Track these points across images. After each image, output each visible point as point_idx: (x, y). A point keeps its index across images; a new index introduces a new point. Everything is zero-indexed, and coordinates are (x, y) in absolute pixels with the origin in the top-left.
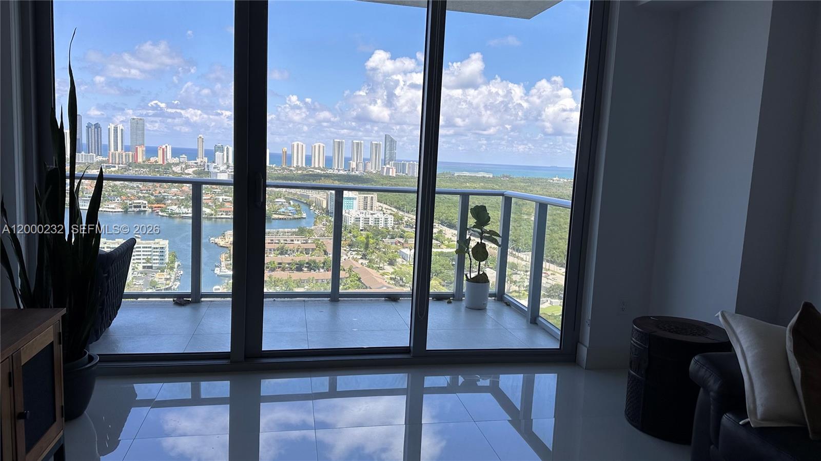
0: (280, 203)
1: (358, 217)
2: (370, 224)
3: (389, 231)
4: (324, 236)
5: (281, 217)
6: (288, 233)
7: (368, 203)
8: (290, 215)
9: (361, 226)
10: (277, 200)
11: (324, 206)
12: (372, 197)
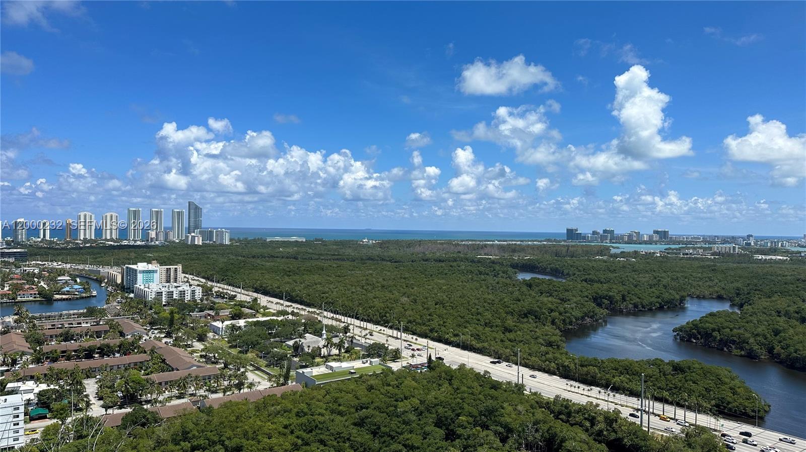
0: (64, 281)
1: (160, 291)
2: (174, 297)
3: (198, 304)
4: (119, 315)
5: (64, 297)
6: (74, 315)
7: (171, 275)
8: (76, 295)
9: (164, 299)
10: (59, 278)
11: (119, 281)
12: (175, 268)
